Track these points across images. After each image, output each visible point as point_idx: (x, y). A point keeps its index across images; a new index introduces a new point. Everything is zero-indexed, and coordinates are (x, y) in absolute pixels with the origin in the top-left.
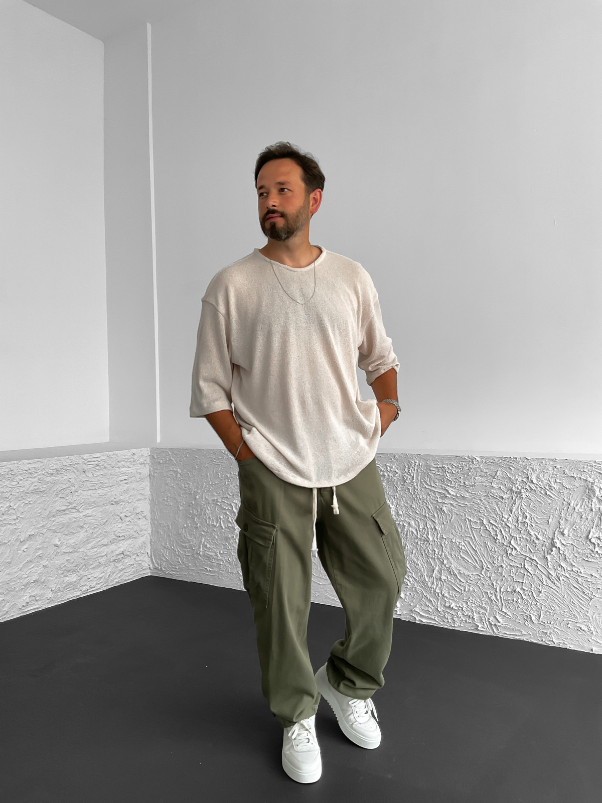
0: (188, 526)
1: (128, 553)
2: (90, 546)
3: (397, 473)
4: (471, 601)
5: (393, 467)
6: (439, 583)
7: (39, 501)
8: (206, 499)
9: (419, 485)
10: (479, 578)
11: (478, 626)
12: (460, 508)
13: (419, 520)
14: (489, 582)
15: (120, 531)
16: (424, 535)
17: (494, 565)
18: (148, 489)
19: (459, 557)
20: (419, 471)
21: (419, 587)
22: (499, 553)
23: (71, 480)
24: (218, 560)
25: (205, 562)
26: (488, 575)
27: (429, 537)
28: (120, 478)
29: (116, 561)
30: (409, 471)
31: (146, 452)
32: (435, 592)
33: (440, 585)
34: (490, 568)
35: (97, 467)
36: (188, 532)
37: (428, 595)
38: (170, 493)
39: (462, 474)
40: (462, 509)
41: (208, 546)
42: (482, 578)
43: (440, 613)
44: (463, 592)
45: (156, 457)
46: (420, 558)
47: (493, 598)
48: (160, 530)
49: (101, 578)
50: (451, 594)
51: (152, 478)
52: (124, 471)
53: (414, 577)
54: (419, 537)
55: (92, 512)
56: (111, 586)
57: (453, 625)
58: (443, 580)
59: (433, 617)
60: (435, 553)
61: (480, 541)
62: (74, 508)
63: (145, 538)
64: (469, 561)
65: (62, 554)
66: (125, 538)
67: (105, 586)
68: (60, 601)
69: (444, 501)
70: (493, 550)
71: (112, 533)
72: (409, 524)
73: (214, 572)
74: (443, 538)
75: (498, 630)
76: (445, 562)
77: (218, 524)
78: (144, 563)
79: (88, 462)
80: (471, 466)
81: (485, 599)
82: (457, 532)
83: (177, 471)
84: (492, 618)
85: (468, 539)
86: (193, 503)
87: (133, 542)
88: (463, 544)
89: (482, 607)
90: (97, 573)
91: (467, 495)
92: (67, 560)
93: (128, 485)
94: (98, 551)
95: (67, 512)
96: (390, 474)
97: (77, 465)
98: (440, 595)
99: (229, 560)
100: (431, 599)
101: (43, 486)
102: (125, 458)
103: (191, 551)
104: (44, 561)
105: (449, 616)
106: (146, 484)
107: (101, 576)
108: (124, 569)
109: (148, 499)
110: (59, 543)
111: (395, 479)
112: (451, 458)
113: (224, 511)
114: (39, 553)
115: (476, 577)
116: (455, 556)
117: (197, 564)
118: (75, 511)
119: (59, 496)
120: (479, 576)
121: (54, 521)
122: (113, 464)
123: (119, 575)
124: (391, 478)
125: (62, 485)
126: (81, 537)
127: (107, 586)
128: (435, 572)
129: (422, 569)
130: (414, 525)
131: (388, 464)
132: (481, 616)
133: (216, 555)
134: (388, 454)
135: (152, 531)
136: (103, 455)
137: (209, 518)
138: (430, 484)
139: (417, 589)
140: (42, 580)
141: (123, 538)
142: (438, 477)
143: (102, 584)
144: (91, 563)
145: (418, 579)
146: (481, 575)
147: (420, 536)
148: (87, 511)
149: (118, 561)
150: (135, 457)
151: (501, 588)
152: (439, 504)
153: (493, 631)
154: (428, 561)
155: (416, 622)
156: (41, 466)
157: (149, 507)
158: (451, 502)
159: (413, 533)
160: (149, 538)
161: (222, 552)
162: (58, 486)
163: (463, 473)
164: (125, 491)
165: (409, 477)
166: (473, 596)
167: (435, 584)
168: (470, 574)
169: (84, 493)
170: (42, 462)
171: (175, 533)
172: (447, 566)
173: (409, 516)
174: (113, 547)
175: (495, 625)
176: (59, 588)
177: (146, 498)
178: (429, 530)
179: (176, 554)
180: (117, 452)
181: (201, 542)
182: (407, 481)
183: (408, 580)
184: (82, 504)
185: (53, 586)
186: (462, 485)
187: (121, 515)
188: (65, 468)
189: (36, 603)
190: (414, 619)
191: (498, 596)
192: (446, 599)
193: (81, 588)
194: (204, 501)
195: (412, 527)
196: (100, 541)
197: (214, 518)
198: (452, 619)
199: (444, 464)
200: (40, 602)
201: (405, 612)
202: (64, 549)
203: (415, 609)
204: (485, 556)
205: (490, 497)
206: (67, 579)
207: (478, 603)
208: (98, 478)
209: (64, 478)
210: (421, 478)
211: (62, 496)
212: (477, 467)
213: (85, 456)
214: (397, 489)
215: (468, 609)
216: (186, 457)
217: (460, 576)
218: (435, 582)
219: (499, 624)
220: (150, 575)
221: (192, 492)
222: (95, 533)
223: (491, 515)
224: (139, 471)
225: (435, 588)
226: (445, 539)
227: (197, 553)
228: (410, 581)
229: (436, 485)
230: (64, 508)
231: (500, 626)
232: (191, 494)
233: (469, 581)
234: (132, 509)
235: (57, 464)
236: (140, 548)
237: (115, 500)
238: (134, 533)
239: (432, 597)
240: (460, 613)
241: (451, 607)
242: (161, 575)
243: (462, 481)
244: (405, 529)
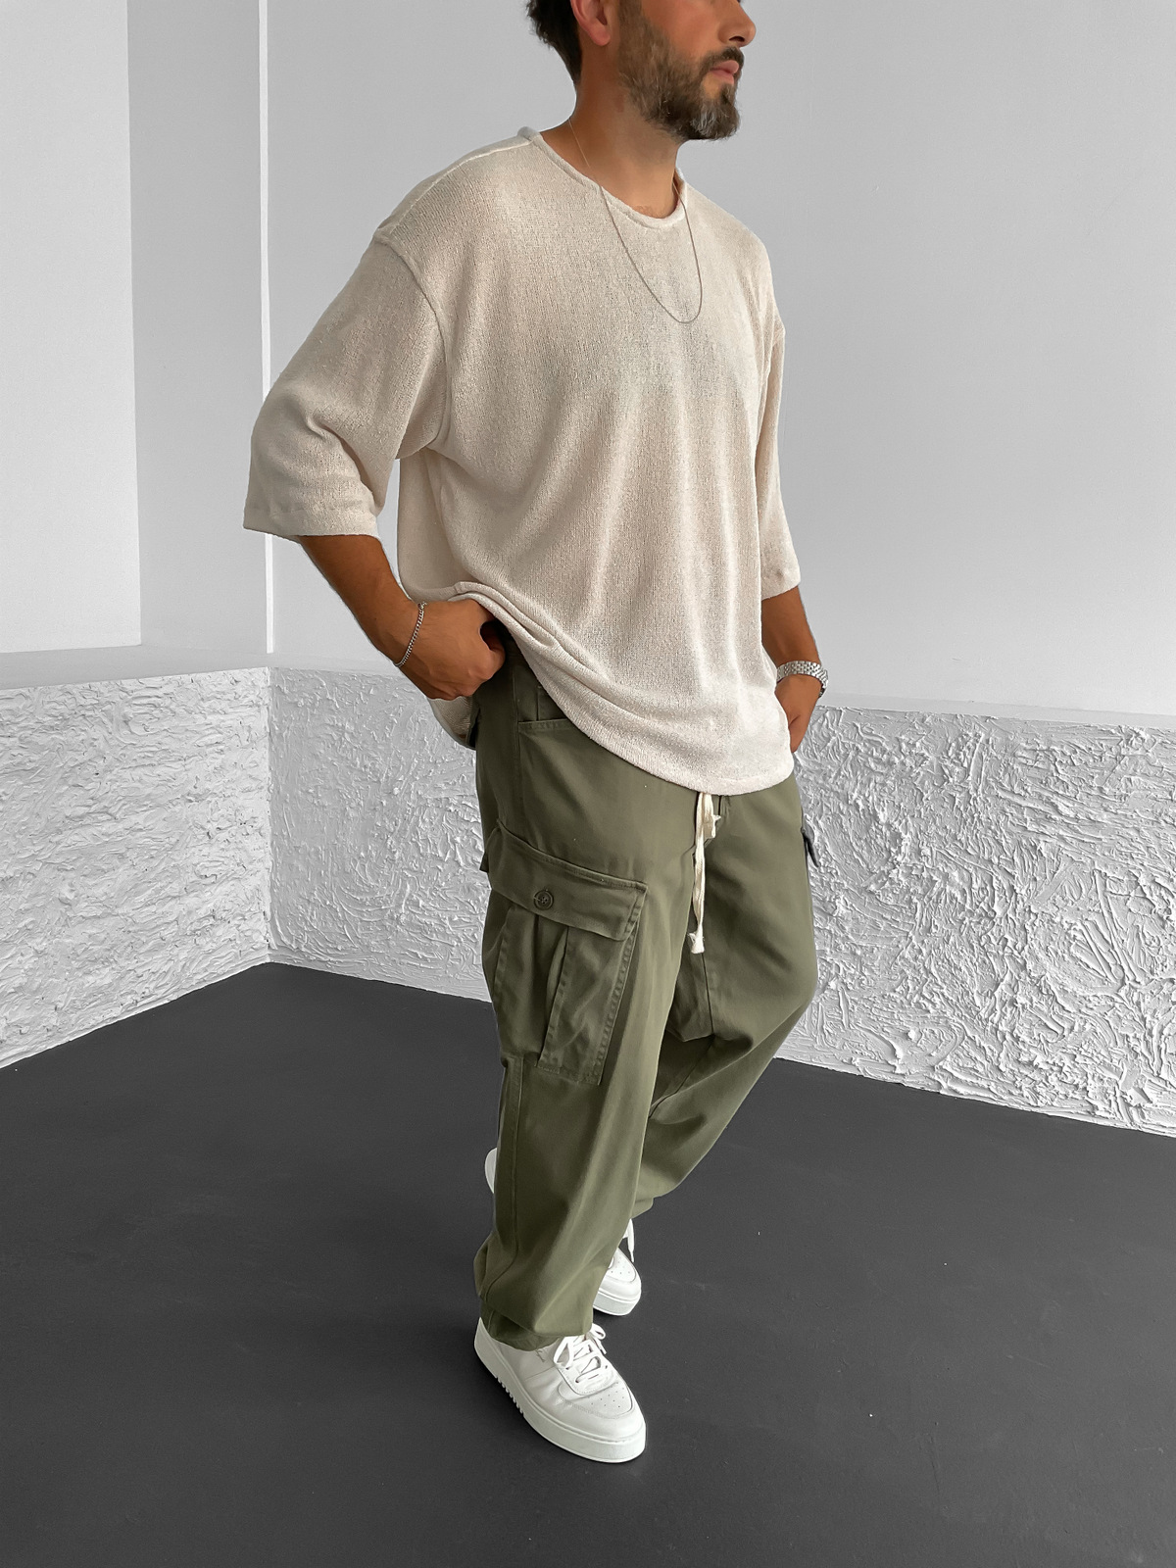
0: (368, 857)
1: (224, 915)
2: (142, 898)
3: (926, 759)
4: (1083, 1053)
5: (918, 744)
6: (1009, 1010)
7: (22, 796)
8: (419, 797)
9: (980, 790)
10: (1111, 1004)
11: (1094, 1108)
12: (1081, 843)
13: (971, 870)
14: (1137, 1013)
15: (207, 864)
16: (982, 905)
17: (1151, 977)
18: (266, 763)
19: (1066, 956)
20: (984, 757)
21: (955, 1018)
22: (1169, 953)
23: (96, 743)
24: (445, 935)
25: (412, 937)
26: (1135, 999)
27: (995, 908)
28: (206, 739)
29: (199, 932)
30: (958, 755)
31: (261, 677)
32: (997, 1030)
33: (1008, 1015)
34: (1143, 983)
35: (156, 712)
36: (370, 869)
37: (977, 1036)
38: (324, 778)
39: (1095, 767)
40: (1088, 849)
41: (421, 902)
42: (1117, 1005)
43: (1003, 1076)
44: (1066, 1033)
45: (286, 691)
46: (966, 954)
47: (1141, 1048)
48: (295, 862)
49: (166, 973)
50: (1036, 1036)
51: (275, 739)
52: (214, 724)
53: (946, 994)
54: (967, 907)
55: (146, 820)
56: (187, 989)
57: (1032, 1103)
58: (1019, 1006)
59: (984, 1084)
60: (1004, 946)
61: (1124, 922)
62: (105, 811)
63: (260, 878)
64: (1091, 965)
65: (80, 922)
66: (217, 880)
67: (174, 992)
68: (76, 1032)
69: (1042, 829)
70: (1154, 944)
71: (190, 870)
72: (946, 877)
73: (435, 961)
74: (1030, 911)
75: (1144, 1117)
76: (1030, 966)
77: (448, 856)
78: (257, 934)
79: (136, 698)
80: (1123, 752)
81: (1121, 1050)
82: (1067, 901)
83: (343, 727)
84: (1131, 1092)
85: (1093, 917)
86: (384, 803)
87: (233, 888)
88: (1079, 927)
89: (1109, 1068)
90: (158, 963)
91: (1105, 818)
92: (90, 936)
93: (223, 756)
94: (160, 911)
95: (87, 821)
96: (908, 761)
97: (108, 707)
98: (1008, 1037)
99: (473, 936)
100: (982, 1044)
101: (32, 758)
102: (218, 692)
103: (379, 913)
104: (39, 940)
105: (1026, 1083)
106: (262, 754)
107: (165, 969)
108: (214, 951)
109: (266, 788)
110: (71, 896)
111: (919, 774)
112: (1073, 729)
113: (465, 826)
114: (27, 922)
115: (1103, 1002)
116: (1057, 953)
117: (392, 943)
118: (106, 817)
119: (70, 782)
120: (1112, 999)
121: (58, 843)
122: (191, 704)
123: (204, 965)
124: (908, 769)
125: (71, 754)
126: (120, 880)
127: (178, 990)
128: (1002, 986)
129: (969, 978)
130: (958, 881)
131: (903, 737)
132: (1106, 1085)
133: (442, 925)
134: (906, 714)
135: (275, 863)
136: (170, 682)
137: (426, 840)
138: (1009, 789)
139: (951, 1022)
140: (36, 985)
141: (213, 879)
142: (1033, 773)
143: (168, 987)
144: (144, 939)
145: (954, 1001)
146: (1116, 998)
147: (971, 905)
148: (134, 818)
149: (204, 932)
150: (239, 688)
151: (1163, 1028)
152: (1028, 835)
153: (1132, 1120)
154: (984, 962)
155: (941, 1092)
156: (24, 708)
157: (267, 806)
158: (1061, 832)
159: (953, 897)
160: (267, 878)
161: (456, 919)
162: (66, 758)
163: (1099, 764)
164: (219, 770)
165: (957, 769)
166: (1090, 1043)
167: (998, 1012)
168: (1089, 994)
169: (127, 774)
170: (27, 697)
171: (335, 870)
172: (1032, 974)
173: (947, 858)
174: (191, 901)
175: (1139, 1107)
176: (74, 1001)
177: (262, 788)
178: (996, 892)
179: (338, 917)
180: (198, 675)
181: (402, 893)
182: (951, 780)
183: (929, 1001)
184: (123, 802)
185: (59, 999)
186: (1093, 793)
187: (209, 826)
188: (83, 712)
189: (21, 1041)
190: (936, 1087)
191: (1155, 1044)
192: (1021, 1046)
193: (122, 1000)
194: (414, 802)
195: (952, 886)
196: (162, 888)
197: (438, 842)
198: (1033, 1090)
199: (1051, 743)
200: (30, 1038)
201: (914, 1070)
202: (83, 909)
203: (941, 1064)
204: (1131, 958)
205: (1163, 823)
206: (91, 979)
207: (1101, 1058)
208: (158, 738)
209: (81, 738)
210: (987, 773)
211: (75, 782)
212: (1139, 752)
213: (128, 684)
214: (923, 796)
215: (1076, 1070)
216: (367, 695)
217: (1064, 998)
218: (997, 1007)
219: (1148, 1105)
220: (268, 960)
221: (383, 779)
222: (153, 869)
223: (1161, 866)
224: (247, 722)
225: (996, 1020)
226: (1036, 915)
227: (392, 919)
228: (934, 1004)
229: (1026, 791)
230: (82, 811)
231: (1150, 1110)
232: (379, 782)
233: (1084, 1010)
234: (231, 812)
235: (64, 703)
236: (249, 901)
237: (194, 791)
238: (237, 868)
239: (987, 1041)
240: (1053, 1079)
241: (1035, 1063)
242: (297, 961)
243: (1095, 784)
244: (935, 889)
